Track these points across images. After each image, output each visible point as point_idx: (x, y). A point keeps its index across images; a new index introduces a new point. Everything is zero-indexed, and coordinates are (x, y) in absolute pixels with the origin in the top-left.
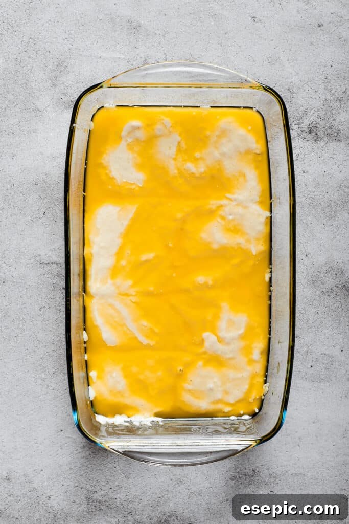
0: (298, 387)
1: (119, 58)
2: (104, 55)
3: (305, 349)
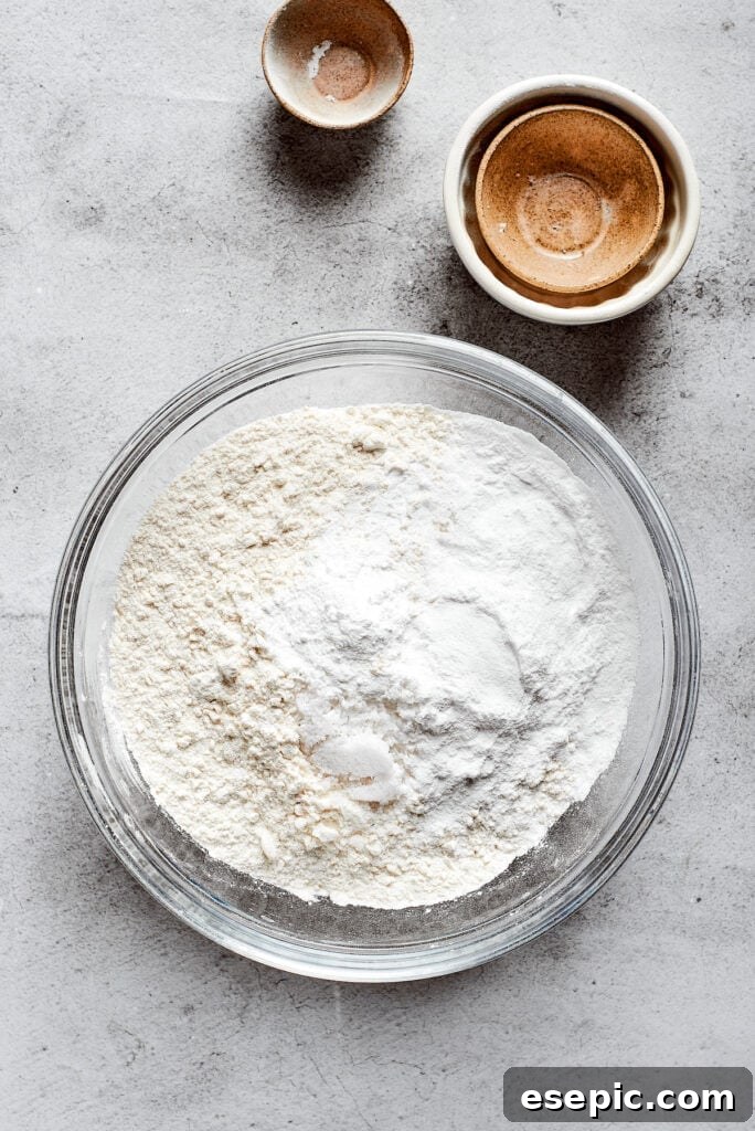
0: (664, 954)
1: (215, 102)
2: (178, 94)
3: (680, 854)
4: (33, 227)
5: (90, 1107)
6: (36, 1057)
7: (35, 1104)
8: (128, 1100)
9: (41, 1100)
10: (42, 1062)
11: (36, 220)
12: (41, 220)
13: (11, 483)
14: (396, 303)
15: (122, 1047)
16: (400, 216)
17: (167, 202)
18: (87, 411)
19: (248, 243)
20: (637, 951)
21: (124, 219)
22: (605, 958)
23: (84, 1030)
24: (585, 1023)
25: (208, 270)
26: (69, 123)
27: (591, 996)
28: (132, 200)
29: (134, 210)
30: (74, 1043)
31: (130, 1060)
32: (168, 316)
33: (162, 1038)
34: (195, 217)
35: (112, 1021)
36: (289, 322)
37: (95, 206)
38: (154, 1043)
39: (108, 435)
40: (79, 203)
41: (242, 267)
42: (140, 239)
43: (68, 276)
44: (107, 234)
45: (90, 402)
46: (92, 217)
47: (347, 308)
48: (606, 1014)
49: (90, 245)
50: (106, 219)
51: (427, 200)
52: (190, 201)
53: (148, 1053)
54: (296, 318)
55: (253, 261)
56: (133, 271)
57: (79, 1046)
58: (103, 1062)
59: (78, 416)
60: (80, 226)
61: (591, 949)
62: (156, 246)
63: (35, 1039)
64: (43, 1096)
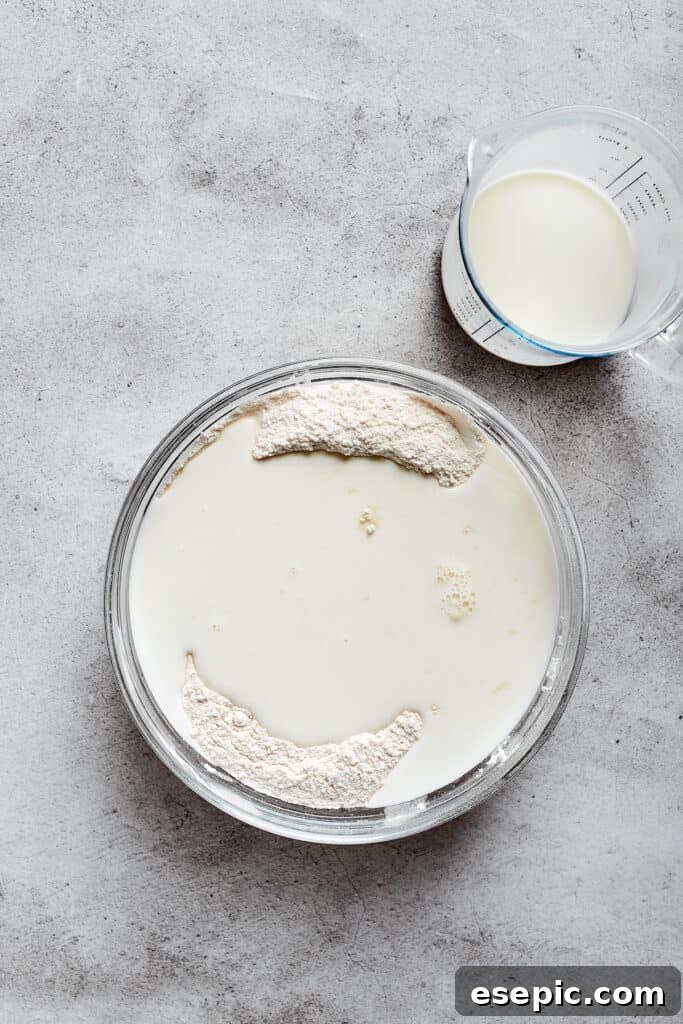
4: (159, 182)
5: (145, 858)
6: (108, 816)
7: (104, 853)
8: (175, 855)
9: (108, 850)
10: (112, 822)
11: (162, 177)
12: (166, 178)
13: (127, 379)
15: (174, 815)
16: (444, 202)
17: (265, 173)
18: (190, 328)
19: (325, 212)
20: (568, 776)
21: (230, 183)
22: (543, 778)
23: (146, 799)
24: (524, 826)
25: (293, 230)
26: (194, 104)
27: (531, 806)
28: (238, 169)
29: (240, 177)
30: (138, 808)
31: (179, 824)
32: (258, 262)
33: (204, 810)
34: (286, 187)
35: (168, 794)
36: (351, 275)
37: (210, 171)
38: (199, 814)
39: (205, 349)
40: (197, 167)
41: (319, 230)
42: (242, 200)
43: (184, 224)
44: (217, 194)
45: (192, 323)
46: (206, 180)
47: (396, 270)
48: (540, 821)
49: (202, 200)
50: (217, 182)
52: (283, 174)
53: (193, 821)
54: (357, 273)
55: (327, 225)
56: (234, 224)
57: (143, 811)
58: (159, 825)
59: (182, 332)
60: (195, 185)
61: (533, 771)
62: (254, 207)
63: (109, 804)
64: (110, 847)
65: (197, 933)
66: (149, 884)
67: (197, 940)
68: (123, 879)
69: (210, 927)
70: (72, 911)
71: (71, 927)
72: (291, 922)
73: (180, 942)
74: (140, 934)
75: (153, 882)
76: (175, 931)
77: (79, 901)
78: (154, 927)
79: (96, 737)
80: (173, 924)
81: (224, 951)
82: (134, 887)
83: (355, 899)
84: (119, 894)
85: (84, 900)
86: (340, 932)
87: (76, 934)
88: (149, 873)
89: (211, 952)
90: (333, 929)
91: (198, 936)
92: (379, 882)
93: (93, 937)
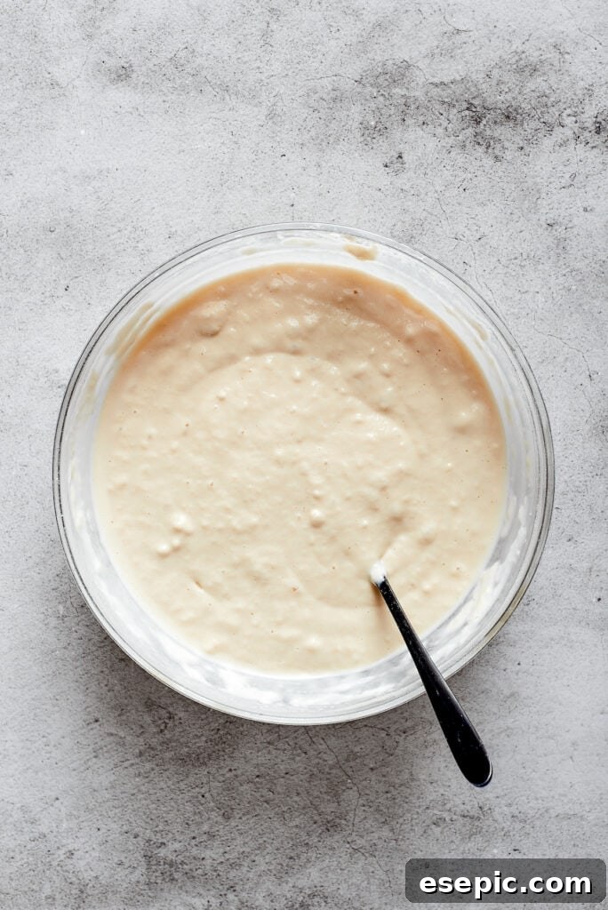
4: (77, 83)
5: (132, 765)
6: (90, 727)
7: (90, 763)
8: (162, 758)
9: (94, 760)
10: (95, 731)
11: (78, 77)
12: (83, 77)
13: (63, 283)
14: (362, 139)
15: (156, 718)
16: (365, 71)
17: (182, 62)
18: (122, 225)
19: (246, 94)
20: (552, 639)
21: (148, 75)
22: (527, 644)
23: (127, 706)
24: (512, 695)
25: (214, 115)
27: (517, 674)
28: (155, 60)
29: (156, 68)
30: (119, 715)
31: (162, 727)
32: (183, 151)
33: (187, 711)
34: (204, 73)
35: (149, 699)
36: (279, 155)
37: (126, 65)
38: (181, 715)
39: (139, 245)
40: (112, 63)
41: (242, 112)
42: (160, 91)
43: (105, 120)
44: (135, 87)
45: (123, 220)
46: (123, 74)
47: (324, 144)
48: (528, 688)
49: (121, 96)
50: (134, 76)
51: (386, 58)
52: (199, 60)
53: (177, 723)
54: (283, 151)
55: (250, 107)
56: (155, 116)
57: (124, 718)
58: (142, 730)
59: (115, 230)
60: (112, 81)
61: (517, 638)
62: (173, 97)
63: (89, 713)
64: (96, 757)
65: (193, 835)
66: (139, 791)
67: (193, 842)
68: (113, 787)
69: (205, 828)
70: (65, 825)
71: (64, 842)
72: (287, 815)
73: (177, 846)
74: (134, 841)
75: (143, 788)
76: (170, 835)
77: (71, 815)
78: (148, 834)
79: (70, 648)
80: (167, 828)
81: (222, 850)
82: (123, 795)
83: (348, 785)
84: (110, 804)
85: (75, 813)
86: (337, 821)
87: (70, 848)
88: (137, 779)
89: (208, 854)
90: (330, 818)
91: (194, 838)
92: (372, 766)
93: (88, 849)
